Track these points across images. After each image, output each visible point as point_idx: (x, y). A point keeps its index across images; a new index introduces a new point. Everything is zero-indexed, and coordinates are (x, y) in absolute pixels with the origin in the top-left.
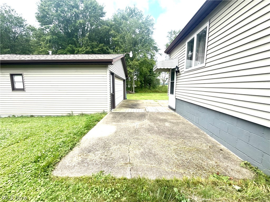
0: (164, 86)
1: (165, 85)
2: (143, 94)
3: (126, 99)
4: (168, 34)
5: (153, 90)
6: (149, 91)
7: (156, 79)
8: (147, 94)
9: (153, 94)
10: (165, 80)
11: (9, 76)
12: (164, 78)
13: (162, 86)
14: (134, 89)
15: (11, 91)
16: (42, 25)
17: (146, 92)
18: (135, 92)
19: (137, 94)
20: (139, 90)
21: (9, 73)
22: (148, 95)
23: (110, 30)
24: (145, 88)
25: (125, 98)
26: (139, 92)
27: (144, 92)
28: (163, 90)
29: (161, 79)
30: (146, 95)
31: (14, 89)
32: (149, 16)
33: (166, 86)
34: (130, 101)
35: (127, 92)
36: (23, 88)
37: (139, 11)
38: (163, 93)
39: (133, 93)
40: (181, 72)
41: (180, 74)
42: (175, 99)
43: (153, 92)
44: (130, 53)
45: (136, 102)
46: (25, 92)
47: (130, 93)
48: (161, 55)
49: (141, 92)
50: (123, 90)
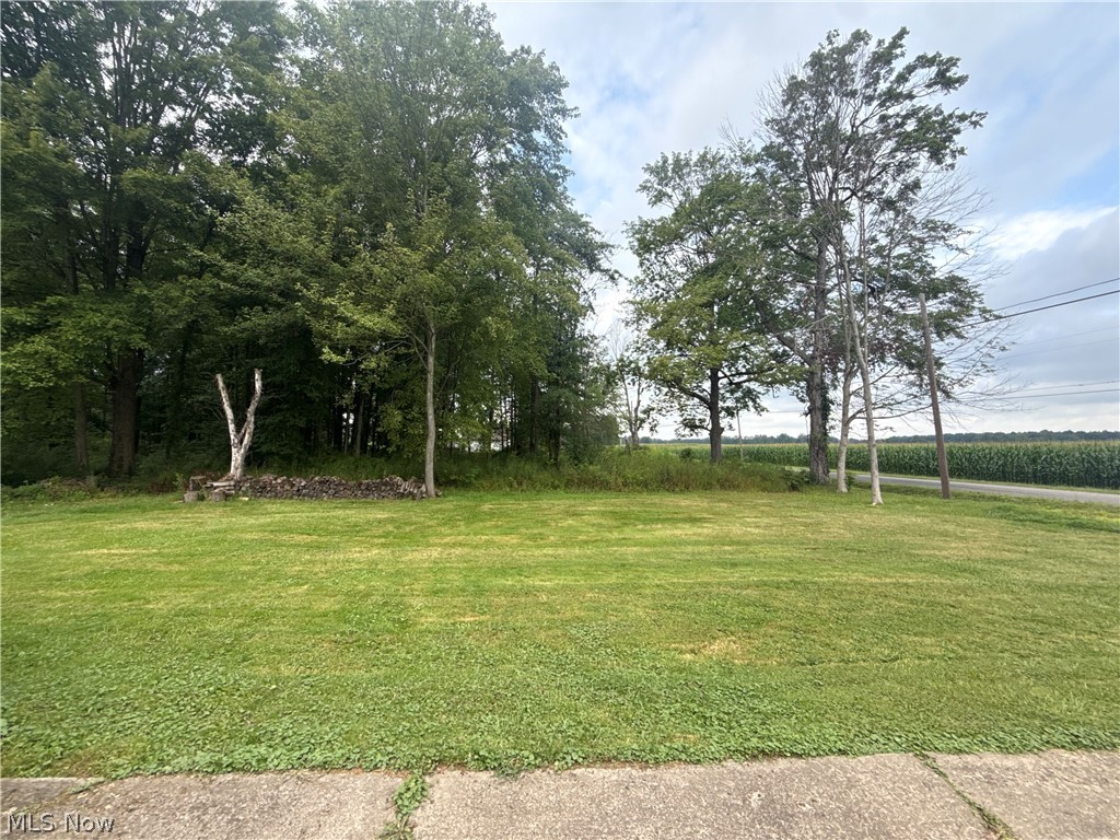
0: (637, 448)
1: (641, 445)
4: (647, 176)
5: (573, 471)
6: (545, 476)
10: (641, 416)
12: (636, 410)
13: (628, 446)
14: (431, 472)
17: (520, 484)
18: (437, 486)
28: (629, 473)
29: (620, 414)
33: (645, 448)
38: (634, 490)
39: (424, 496)
43: (570, 485)
47: (402, 496)
48: (612, 278)
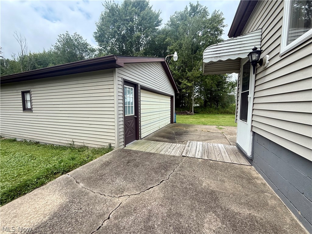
2: (205, 116)
3: (176, 123)
5: (222, 110)
6: (216, 111)
7: (229, 96)
8: (211, 116)
9: (220, 116)
11: (21, 93)
14: (193, 109)
15: (22, 111)
16: (100, 45)
17: (210, 113)
18: (194, 112)
19: (197, 116)
20: (200, 110)
21: (20, 91)
22: (213, 117)
23: (164, 39)
24: (211, 107)
25: (172, 121)
26: (200, 112)
27: (208, 113)
30: (209, 117)
31: (25, 109)
32: (216, 12)
34: (178, 126)
35: (176, 113)
36: (30, 108)
37: (204, 7)
39: (192, 114)
40: (267, 62)
41: (266, 69)
42: (252, 133)
44: (173, 55)
45: (185, 129)
46: (32, 113)
47: (188, 114)
49: (204, 113)
50: (170, 111)
